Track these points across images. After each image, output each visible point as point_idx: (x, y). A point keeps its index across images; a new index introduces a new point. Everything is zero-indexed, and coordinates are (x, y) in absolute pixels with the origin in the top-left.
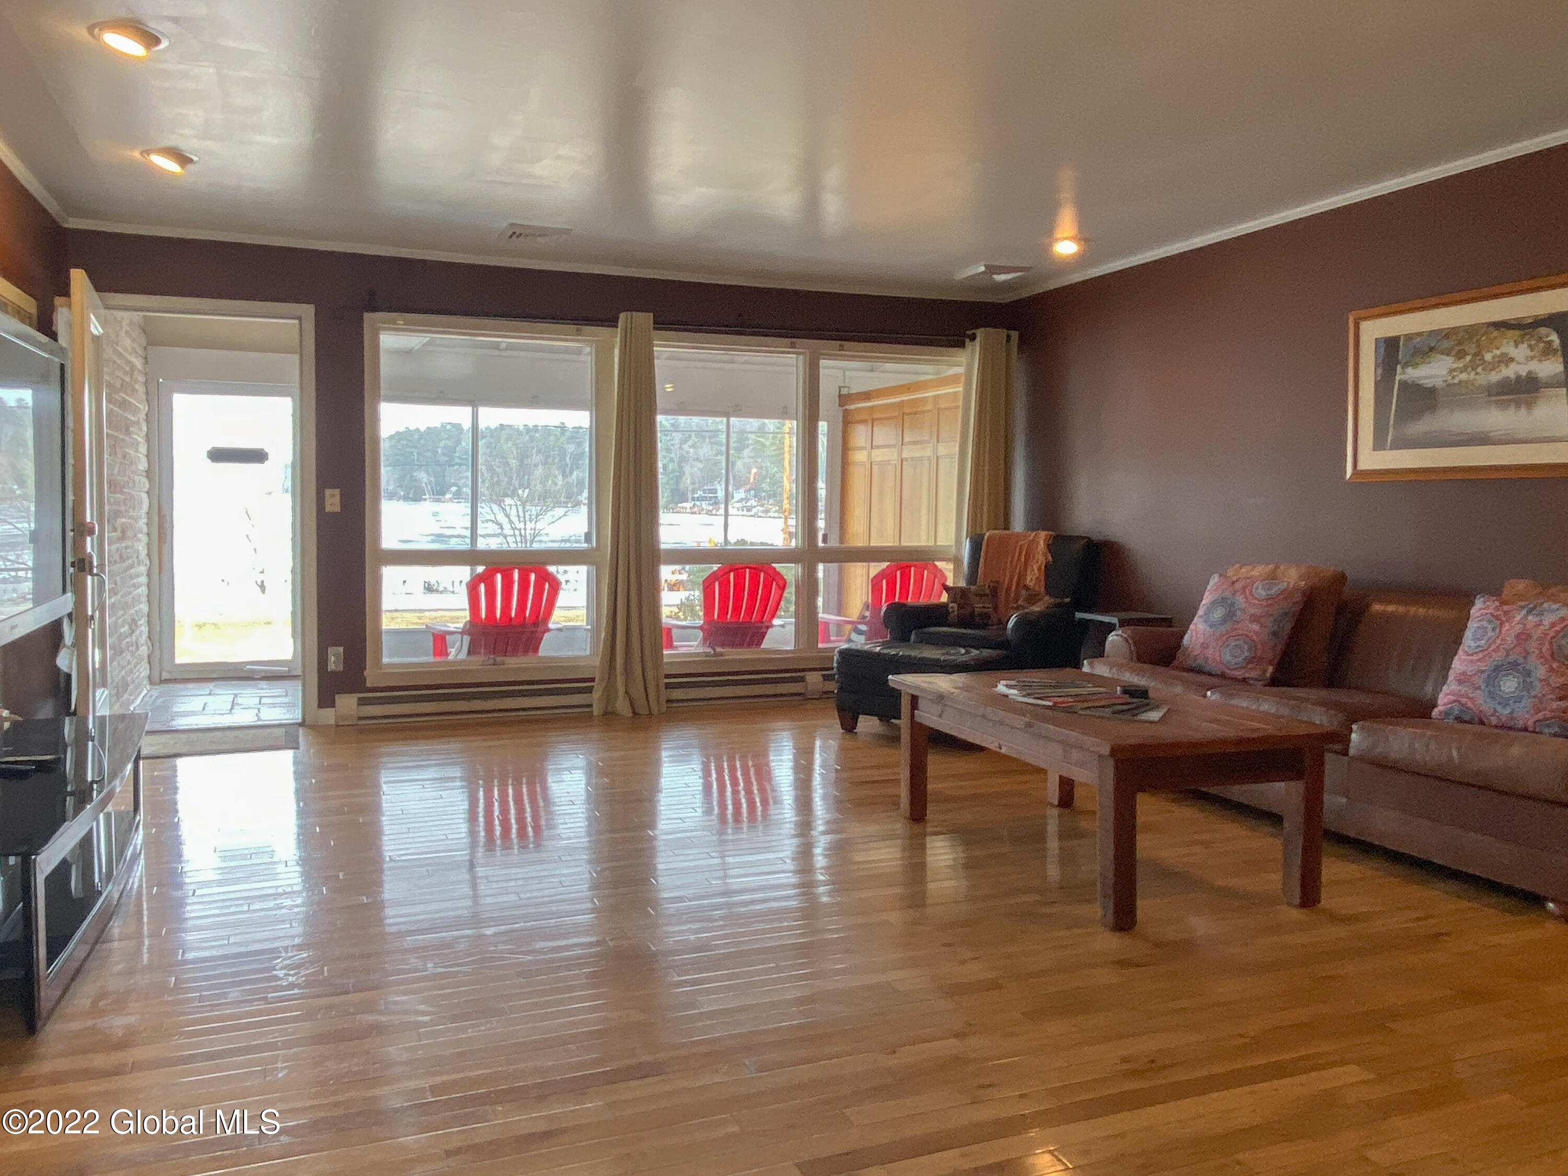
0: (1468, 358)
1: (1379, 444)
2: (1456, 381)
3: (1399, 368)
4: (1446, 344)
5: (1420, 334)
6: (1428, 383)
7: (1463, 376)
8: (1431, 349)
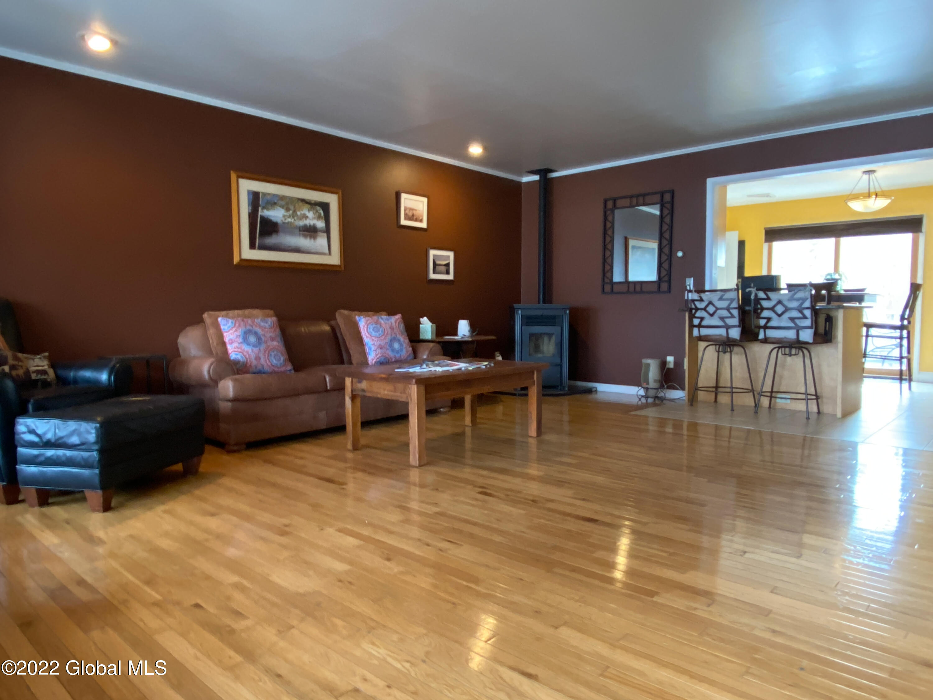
0: (291, 212)
1: (252, 246)
2: (287, 221)
3: (260, 209)
4: (283, 203)
5: (269, 194)
6: (274, 219)
7: (289, 220)
8: (275, 204)
